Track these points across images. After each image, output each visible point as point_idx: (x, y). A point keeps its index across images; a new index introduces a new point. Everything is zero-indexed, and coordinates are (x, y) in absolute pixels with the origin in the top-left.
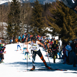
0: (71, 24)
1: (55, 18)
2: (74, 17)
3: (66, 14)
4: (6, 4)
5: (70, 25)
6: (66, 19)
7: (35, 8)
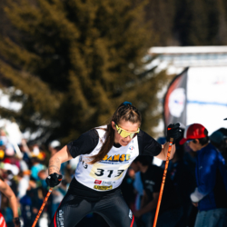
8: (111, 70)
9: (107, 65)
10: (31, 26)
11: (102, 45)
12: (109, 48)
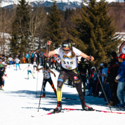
0: (102, 40)
1: (79, 31)
2: (106, 31)
3: (95, 25)
4: (9, 7)
5: (100, 42)
6: (95, 32)
7: (52, 15)
8: (103, 38)
9: (102, 36)
10: (79, 23)
11: (101, 30)
12: (103, 31)
